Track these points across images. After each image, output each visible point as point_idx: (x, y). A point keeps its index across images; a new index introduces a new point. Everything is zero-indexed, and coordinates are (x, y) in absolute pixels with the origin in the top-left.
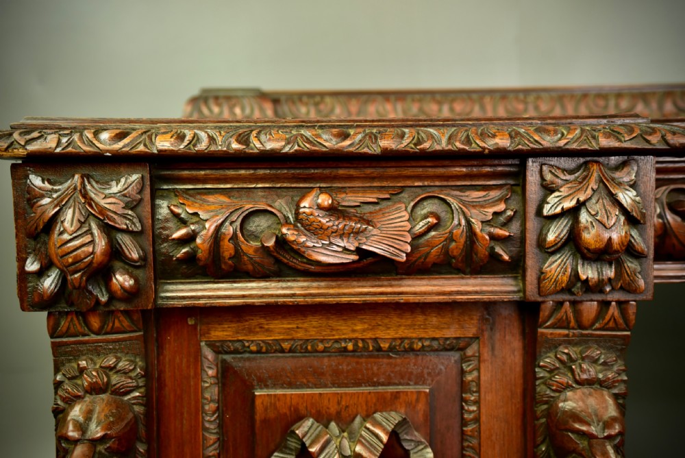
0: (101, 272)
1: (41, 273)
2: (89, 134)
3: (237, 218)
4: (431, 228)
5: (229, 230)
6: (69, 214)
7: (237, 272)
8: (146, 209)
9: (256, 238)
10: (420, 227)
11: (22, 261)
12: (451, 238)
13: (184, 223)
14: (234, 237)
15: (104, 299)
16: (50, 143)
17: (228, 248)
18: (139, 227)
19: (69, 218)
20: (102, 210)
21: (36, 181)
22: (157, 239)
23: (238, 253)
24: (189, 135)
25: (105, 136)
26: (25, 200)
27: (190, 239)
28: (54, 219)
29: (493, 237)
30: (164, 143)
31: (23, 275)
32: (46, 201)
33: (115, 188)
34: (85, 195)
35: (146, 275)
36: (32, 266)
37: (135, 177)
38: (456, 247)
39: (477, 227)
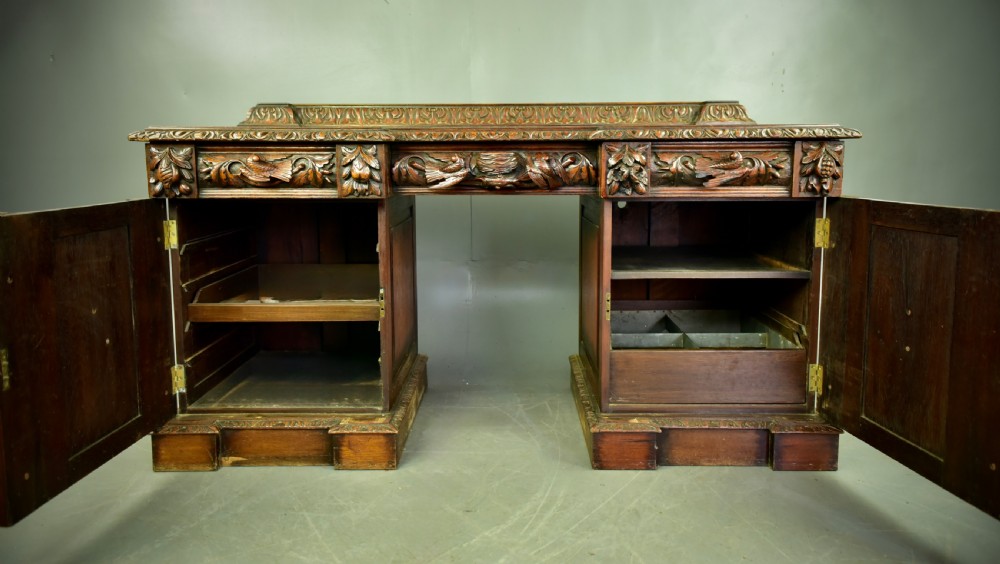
0: (176, 183)
1: (156, 183)
2: (171, 133)
3: (227, 164)
4: (300, 170)
5: (223, 169)
6: (164, 161)
7: (228, 185)
8: (193, 161)
9: (235, 172)
10: (296, 170)
11: (149, 179)
12: (308, 174)
13: (207, 166)
14: (225, 172)
15: (178, 194)
16: (157, 136)
17: (223, 176)
18: (190, 167)
19: (164, 164)
20: (176, 161)
21: (153, 150)
22: (197, 172)
23: (227, 178)
24: (208, 133)
25: (177, 133)
26: (150, 156)
27: (208, 172)
28: (159, 163)
29: (323, 174)
30: (198, 136)
31: (150, 184)
32: (157, 157)
33: (181, 153)
34: (170, 155)
35: (194, 186)
36: (152, 181)
37: (188, 149)
38: (311, 177)
39: (317, 169)
